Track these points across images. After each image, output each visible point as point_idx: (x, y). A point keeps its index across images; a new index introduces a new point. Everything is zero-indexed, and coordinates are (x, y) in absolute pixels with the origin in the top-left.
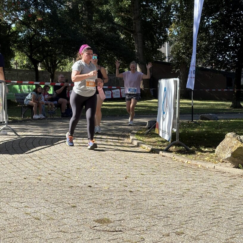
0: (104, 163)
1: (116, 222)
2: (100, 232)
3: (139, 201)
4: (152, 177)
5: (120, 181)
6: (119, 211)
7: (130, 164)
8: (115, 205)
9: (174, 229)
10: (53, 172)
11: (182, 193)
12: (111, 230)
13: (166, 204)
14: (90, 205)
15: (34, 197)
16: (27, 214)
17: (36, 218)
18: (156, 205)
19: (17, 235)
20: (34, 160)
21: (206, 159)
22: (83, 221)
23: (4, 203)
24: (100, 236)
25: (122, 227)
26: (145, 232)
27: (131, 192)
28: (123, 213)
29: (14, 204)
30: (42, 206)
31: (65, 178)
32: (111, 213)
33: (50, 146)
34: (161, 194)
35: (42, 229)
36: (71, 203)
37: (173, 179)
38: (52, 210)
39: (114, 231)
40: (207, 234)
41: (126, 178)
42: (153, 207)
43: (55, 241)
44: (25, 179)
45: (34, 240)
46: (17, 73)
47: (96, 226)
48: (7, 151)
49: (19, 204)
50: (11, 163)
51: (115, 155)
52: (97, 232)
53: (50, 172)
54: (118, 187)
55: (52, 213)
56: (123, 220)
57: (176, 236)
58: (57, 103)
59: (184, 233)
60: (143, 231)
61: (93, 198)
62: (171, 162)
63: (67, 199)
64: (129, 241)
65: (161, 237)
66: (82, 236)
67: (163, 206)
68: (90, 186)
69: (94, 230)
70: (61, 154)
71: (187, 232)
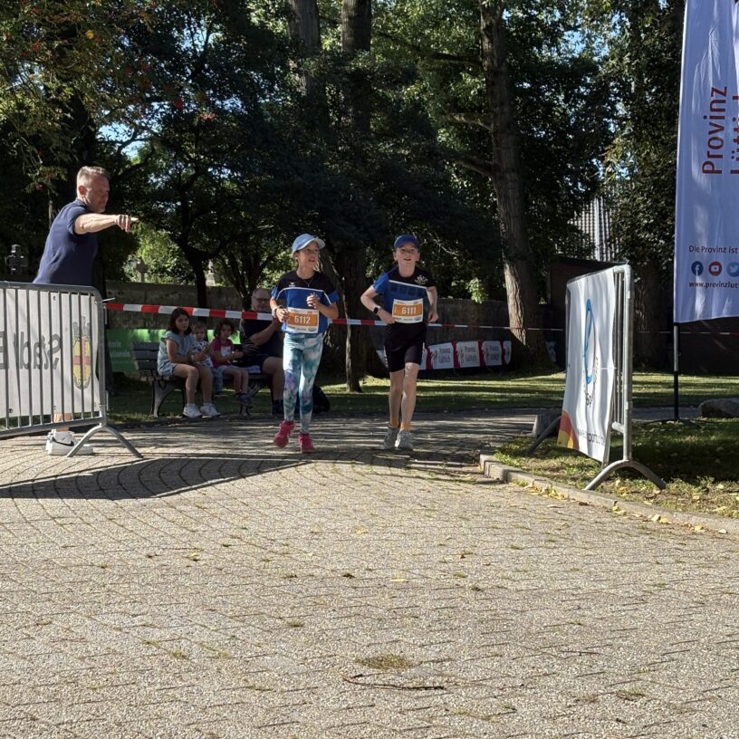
0: (397, 519)
1: (427, 665)
2: (373, 691)
3: (503, 612)
4: (545, 553)
5: (445, 562)
6: (437, 637)
7: (477, 522)
8: (424, 623)
9: (611, 686)
10: (236, 540)
11: (639, 594)
12: (411, 685)
13: (588, 621)
14: (345, 622)
15: (175, 602)
16: (148, 643)
17: (175, 655)
18: (555, 622)
19: (114, 696)
20: (181, 512)
21: (717, 510)
22: (323, 663)
23: (80, 617)
24: (373, 699)
25: (446, 679)
26: (518, 692)
27: (477, 589)
28: (449, 642)
29: (110, 620)
30: (196, 624)
31: (273, 555)
32: (411, 642)
33: (231, 480)
34: (573, 595)
35: (194, 681)
36: (287, 615)
37: (612, 559)
38: (227, 635)
39: (418, 689)
40: (720, 697)
41: (463, 557)
42: (545, 627)
43: (232, 712)
44: (150, 557)
45: (165, 707)
46: (142, 293)
47: (361, 676)
48: (101, 492)
49: (127, 620)
50: (111, 519)
51: (433, 501)
52: (365, 689)
53: (227, 541)
54: (437, 579)
55: (226, 642)
56: (449, 659)
57: (617, 701)
58: (259, 372)
59: (643, 695)
60: (513, 687)
61: (359, 604)
62: (609, 520)
63: (275, 608)
64: (464, 713)
65: (568, 704)
66: (318, 698)
67: (577, 626)
68: (348, 576)
69: (357, 684)
70: (266, 498)
71: (654, 691)
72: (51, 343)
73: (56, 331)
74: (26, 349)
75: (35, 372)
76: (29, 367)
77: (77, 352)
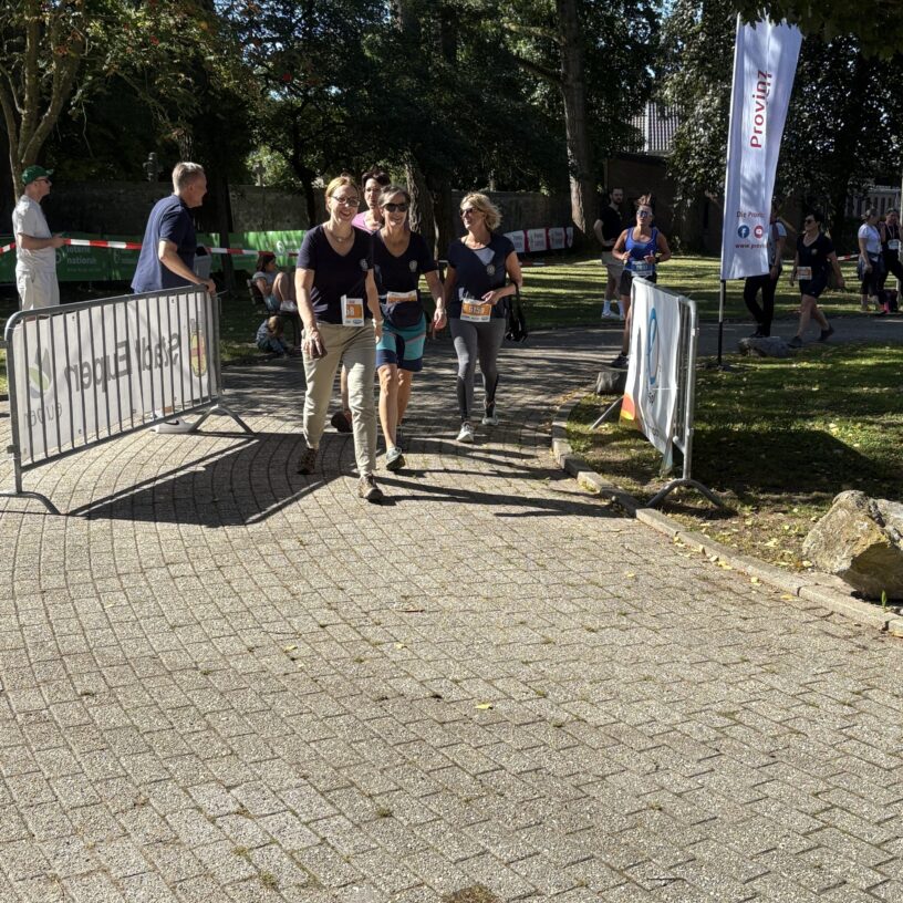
0: (480, 568)
3: (585, 778)
5: (527, 663)
6: (523, 843)
7: (553, 572)
8: (510, 809)
10: (332, 612)
11: (712, 734)
13: (666, 799)
14: (433, 805)
15: (269, 755)
16: (240, 852)
17: (265, 880)
18: (638, 804)
20: (284, 551)
21: (769, 544)
23: (177, 791)
27: (560, 727)
28: (534, 854)
30: (288, 809)
31: (366, 646)
32: (498, 854)
34: (650, 737)
36: (377, 790)
37: (681, 654)
38: (317, 834)
42: (628, 814)
44: (251, 650)
48: (213, 508)
49: (221, 798)
50: (219, 567)
53: (324, 615)
54: (520, 702)
55: (317, 851)
56: (536, 892)
61: (446, 762)
62: (673, 559)
63: (366, 771)
67: (657, 814)
68: (436, 696)
70: (363, 521)
72: (170, 342)
73: (174, 330)
74: (148, 352)
75: (156, 371)
76: (150, 368)
77: (194, 345)
